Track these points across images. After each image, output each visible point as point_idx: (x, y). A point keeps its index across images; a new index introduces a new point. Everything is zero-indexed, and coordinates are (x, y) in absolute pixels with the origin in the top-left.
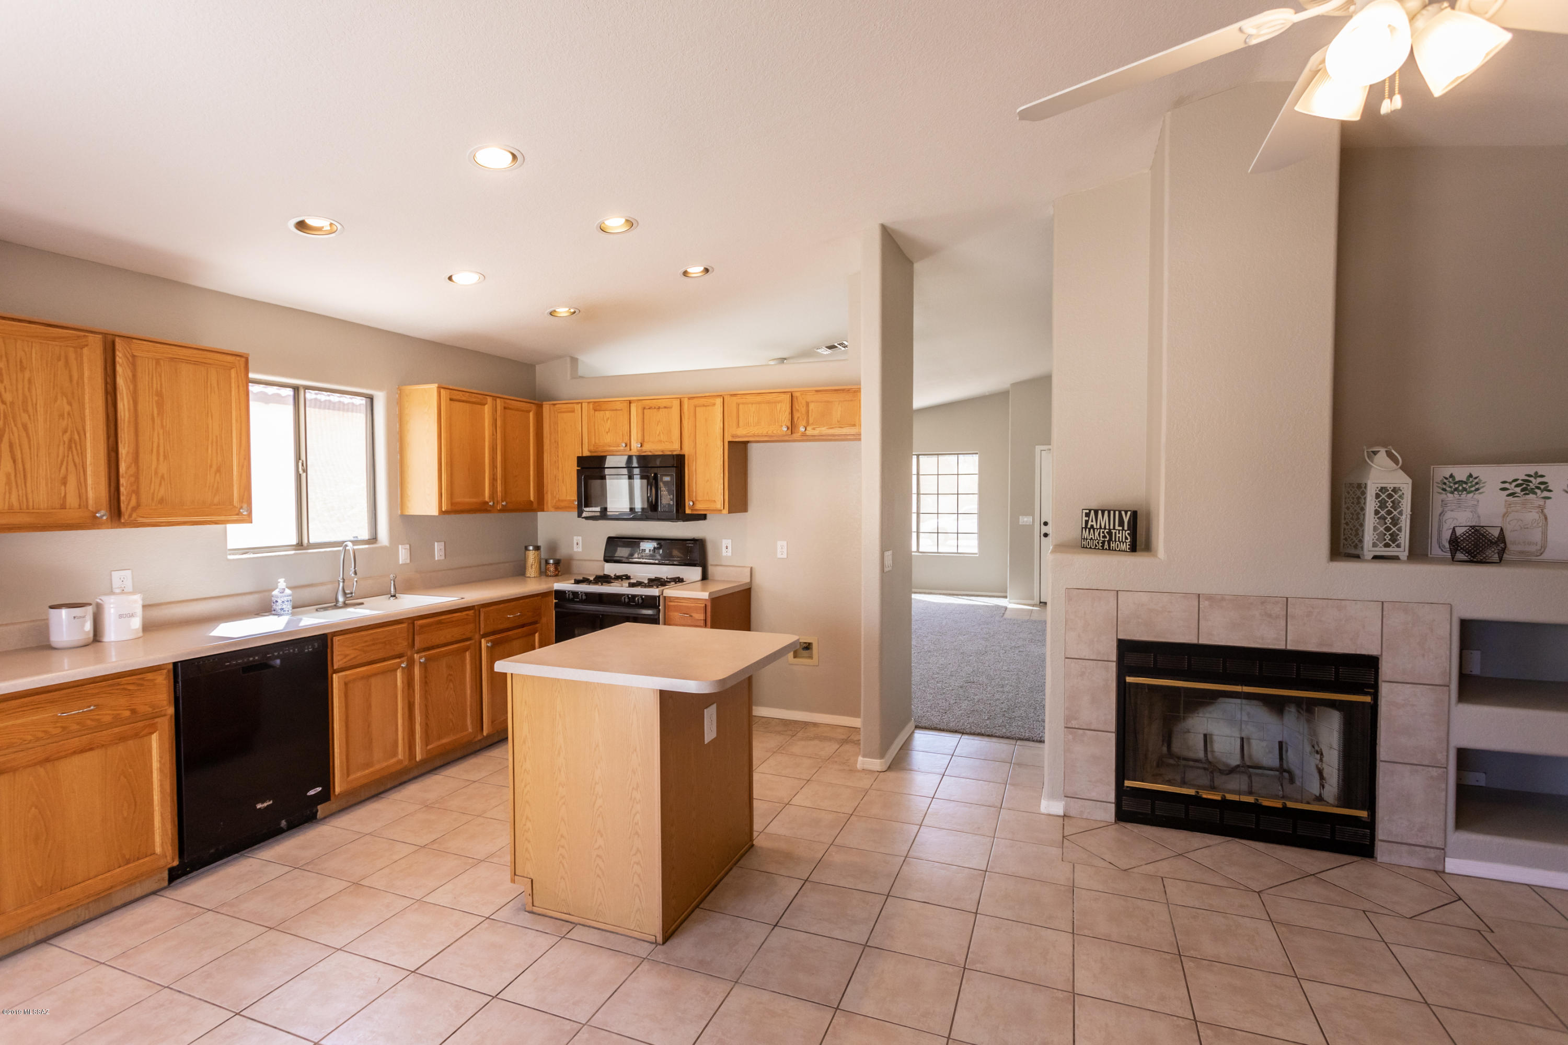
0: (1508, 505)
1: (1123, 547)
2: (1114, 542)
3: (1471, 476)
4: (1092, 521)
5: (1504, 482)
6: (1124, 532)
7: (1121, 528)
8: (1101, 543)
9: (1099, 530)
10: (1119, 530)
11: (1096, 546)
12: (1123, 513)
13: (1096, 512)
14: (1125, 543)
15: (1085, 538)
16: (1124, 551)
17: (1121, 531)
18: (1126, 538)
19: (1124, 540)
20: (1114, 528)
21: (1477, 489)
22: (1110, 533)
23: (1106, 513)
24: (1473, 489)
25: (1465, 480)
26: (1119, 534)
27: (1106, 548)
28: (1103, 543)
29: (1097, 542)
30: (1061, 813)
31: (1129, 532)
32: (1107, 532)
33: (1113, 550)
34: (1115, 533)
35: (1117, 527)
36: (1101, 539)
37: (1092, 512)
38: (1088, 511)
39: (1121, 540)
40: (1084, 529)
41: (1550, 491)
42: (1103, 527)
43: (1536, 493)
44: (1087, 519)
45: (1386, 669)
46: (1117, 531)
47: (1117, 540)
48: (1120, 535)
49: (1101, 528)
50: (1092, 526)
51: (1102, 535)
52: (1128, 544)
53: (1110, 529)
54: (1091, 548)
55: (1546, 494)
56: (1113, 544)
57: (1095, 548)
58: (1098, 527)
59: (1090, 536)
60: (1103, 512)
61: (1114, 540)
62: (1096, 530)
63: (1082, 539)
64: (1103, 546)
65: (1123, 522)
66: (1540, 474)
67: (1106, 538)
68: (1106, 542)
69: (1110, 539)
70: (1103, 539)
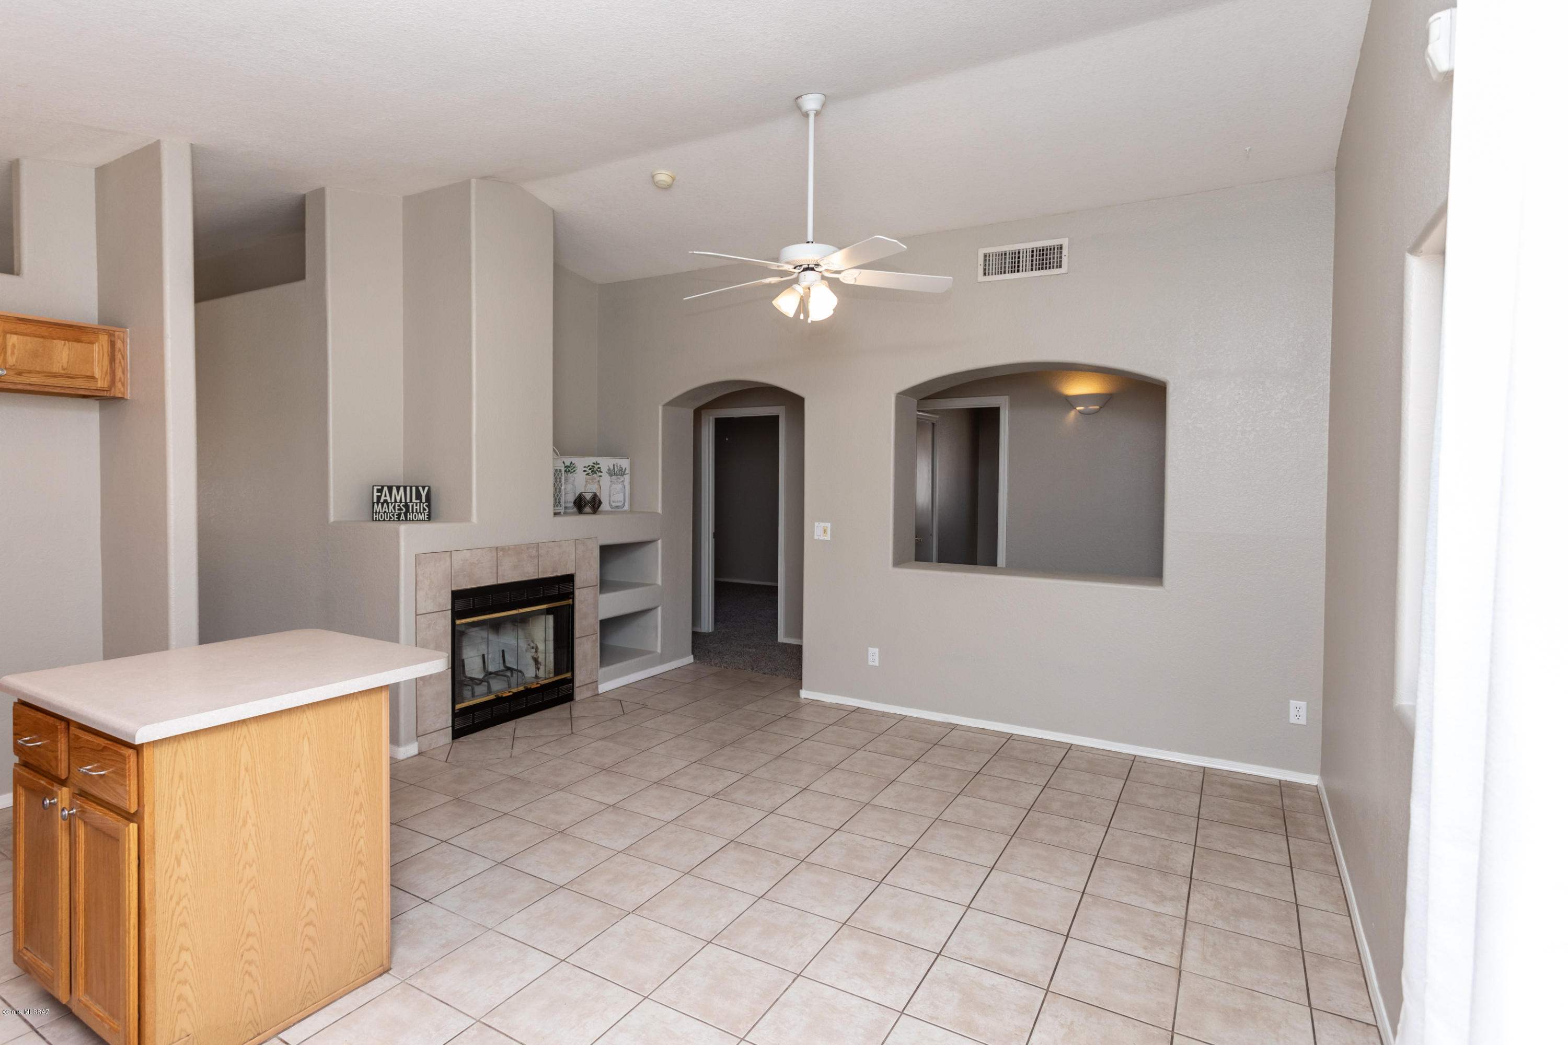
0: (587, 480)
1: (421, 517)
2: (411, 514)
3: (571, 463)
4: (385, 496)
5: (585, 467)
6: (422, 504)
7: (418, 501)
8: (397, 515)
9: (393, 504)
10: (416, 503)
11: (390, 518)
12: (421, 488)
13: (390, 489)
14: (423, 514)
15: (378, 511)
16: (422, 520)
17: (418, 504)
18: (424, 509)
19: (422, 511)
20: (411, 501)
21: (574, 471)
22: (406, 506)
23: (402, 489)
24: (572, 471)
25: (569, 465)
26: (416, 506)
27: (402, 520)
28: (399, 515)
29: (392, 515)
30: (416, 752)
31: (427, 504)
32: (403, 505)
33: (410, 520)
34: (413, 506)
35: (414, 500)
36: (397, 511)
37: (386, 489)
38: (380, 487)
39: (418, 511)
40: (376, 504)
41: (602, 472)
42: (398, 500)
43: (596, 473)
44: (379, 494)
45: (578, 582)
46: (415, 504)
47: (415, 511)
48: (418, 507)
49: (396, 501)
50: (386, 501)
51: (397, 508)
52: (426, 514)
53: (406, 502)
54: (384, 520)
55: (600, 474)
56: (410, 515)
57: (389, 520)
58: (393, 501)
59: (384, 510)
60: (398, 488)
61: (411, 511)
62: (390, 504)
63: (373, 512)
64: (399, 518)
65: (421, 495)
66: (598, 463)
67: (402, 510)
68: (403, 514)
69: (407, 511)
70: (399, 512)
